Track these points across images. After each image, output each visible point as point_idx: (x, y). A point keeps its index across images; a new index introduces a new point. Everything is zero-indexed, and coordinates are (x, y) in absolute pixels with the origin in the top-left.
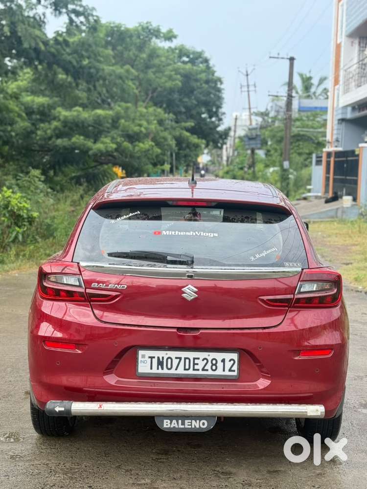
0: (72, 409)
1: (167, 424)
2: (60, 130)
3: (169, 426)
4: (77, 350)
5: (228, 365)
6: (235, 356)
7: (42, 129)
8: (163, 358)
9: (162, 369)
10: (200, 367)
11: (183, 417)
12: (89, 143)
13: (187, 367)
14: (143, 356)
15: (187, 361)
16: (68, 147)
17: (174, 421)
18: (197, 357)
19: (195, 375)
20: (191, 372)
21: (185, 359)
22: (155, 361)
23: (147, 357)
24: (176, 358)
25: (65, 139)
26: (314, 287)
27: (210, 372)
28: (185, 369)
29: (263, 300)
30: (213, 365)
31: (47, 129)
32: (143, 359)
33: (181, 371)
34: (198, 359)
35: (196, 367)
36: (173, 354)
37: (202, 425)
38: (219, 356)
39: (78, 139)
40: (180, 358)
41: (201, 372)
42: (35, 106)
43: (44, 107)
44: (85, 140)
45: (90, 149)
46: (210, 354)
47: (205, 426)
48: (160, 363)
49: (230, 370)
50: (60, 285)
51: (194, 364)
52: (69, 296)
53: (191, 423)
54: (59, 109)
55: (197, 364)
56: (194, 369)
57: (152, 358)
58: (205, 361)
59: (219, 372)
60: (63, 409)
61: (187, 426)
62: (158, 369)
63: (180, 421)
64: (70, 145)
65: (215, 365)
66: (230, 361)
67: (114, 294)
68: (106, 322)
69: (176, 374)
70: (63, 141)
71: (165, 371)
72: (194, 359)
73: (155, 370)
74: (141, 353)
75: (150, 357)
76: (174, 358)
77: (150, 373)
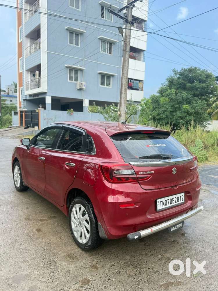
0: (141, 234)
1: (172, 229)
4: (135, 206)
5: (182, 198)
6: (183, 194)
8: (164, 201)
9: (164, 206)
14: (158, 202)
15: (171, 200)
17: (174, 227)
20: (172, 204)
22: (162, 203)
23: (159, 202)
24: (168, 200)
27: (177, 203)
30: (178, 199)
32: (158, 204)
33: (170, 205)
34: (174, 198)
36: (167, 198)
38: (179, 195)
40: (169, 200)
41: (175, 204)
46: (177, 195)
47: (182, 226)
49: (182, 200)
50: (120, 175)
51: (173, 201)
52: (126, 180)
53: (178, 226)
58: (176, 199)
59: (180, 202)
60: (138, 237)
61: (177, 228)
66: (182, 196)
67: (149, 176)
68: (146, 190)
69: (168, 207)
73: (162, 207)
74: (158, 200)
76: (167, 200)
77: (161, 209)
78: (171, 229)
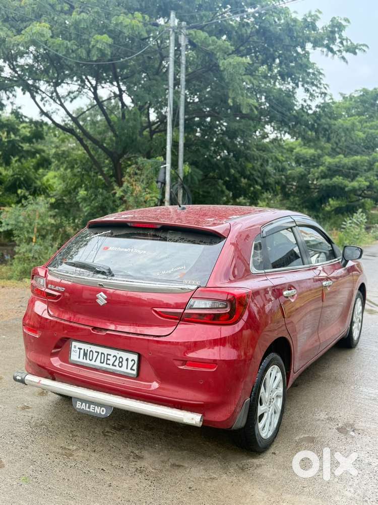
2: (325, 173)
3: (79, 407)
4: (37, 335)
5: (130, 364)
6: (135, 357)
7: (312, 172)
8: (87, 350)
9: (86, 359)
10: (111, 362)
11: (90, 402)
12: (346, 182)
13: (102, 361)
14: (75, 347)
15: (103, 355)
16: (330, 185)
17: (84, 404)
18: (110, 353)
19: (107, 368)
20: (104, 365)
21: (102, 353)
22: (82, 351)
23: (77, 347)
24: (96, 352)
25: (328, 180)
26: (208, 304)
27: (117, 368)
28: (101, 362)
29: (156, 312)
30: (120, 362)
31: (315, 173)
32: (75, 349)
33: (98, 364)
34: (110, 355)
35: (108, 362)
36: (95, 348)
37: (101, 412)
38: (125, 355)
39: (338, 180)
40: (98, 352)
41: (111, 367)
42: (308, 156)
43: (315, 156)
44: (343, 179)
45: (346, 186)
46: (119, 352)
47: (103, 413)
48: (85, 354)
49: (131, 369)
51: (107, 359)
53: (95, 408)
54: (327, 157)
55: (109, 360)
56: (107, 364)
57: (80, 349)
58: (115, 358)
59: (124, 369)
60: (20, 378)
61: (91, 410)
62: (83, 359)
63: (87, 405)
64: (331, 184)
65: (121, 362)
66: (132, 361)
67: (58, 294)
69: (94, 366)
70: (326, 181)
71: (88, 361)
72: (108, 355)
73: (81, 360)
74: (74, 343)
75: (79, 348)
76: (94, 352)
77: (76, 361)
78: (78, 405)
